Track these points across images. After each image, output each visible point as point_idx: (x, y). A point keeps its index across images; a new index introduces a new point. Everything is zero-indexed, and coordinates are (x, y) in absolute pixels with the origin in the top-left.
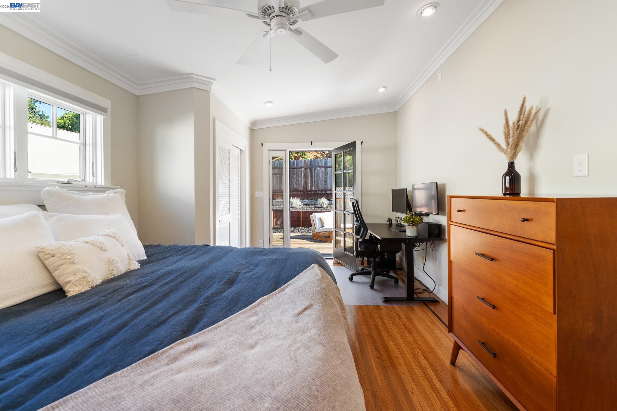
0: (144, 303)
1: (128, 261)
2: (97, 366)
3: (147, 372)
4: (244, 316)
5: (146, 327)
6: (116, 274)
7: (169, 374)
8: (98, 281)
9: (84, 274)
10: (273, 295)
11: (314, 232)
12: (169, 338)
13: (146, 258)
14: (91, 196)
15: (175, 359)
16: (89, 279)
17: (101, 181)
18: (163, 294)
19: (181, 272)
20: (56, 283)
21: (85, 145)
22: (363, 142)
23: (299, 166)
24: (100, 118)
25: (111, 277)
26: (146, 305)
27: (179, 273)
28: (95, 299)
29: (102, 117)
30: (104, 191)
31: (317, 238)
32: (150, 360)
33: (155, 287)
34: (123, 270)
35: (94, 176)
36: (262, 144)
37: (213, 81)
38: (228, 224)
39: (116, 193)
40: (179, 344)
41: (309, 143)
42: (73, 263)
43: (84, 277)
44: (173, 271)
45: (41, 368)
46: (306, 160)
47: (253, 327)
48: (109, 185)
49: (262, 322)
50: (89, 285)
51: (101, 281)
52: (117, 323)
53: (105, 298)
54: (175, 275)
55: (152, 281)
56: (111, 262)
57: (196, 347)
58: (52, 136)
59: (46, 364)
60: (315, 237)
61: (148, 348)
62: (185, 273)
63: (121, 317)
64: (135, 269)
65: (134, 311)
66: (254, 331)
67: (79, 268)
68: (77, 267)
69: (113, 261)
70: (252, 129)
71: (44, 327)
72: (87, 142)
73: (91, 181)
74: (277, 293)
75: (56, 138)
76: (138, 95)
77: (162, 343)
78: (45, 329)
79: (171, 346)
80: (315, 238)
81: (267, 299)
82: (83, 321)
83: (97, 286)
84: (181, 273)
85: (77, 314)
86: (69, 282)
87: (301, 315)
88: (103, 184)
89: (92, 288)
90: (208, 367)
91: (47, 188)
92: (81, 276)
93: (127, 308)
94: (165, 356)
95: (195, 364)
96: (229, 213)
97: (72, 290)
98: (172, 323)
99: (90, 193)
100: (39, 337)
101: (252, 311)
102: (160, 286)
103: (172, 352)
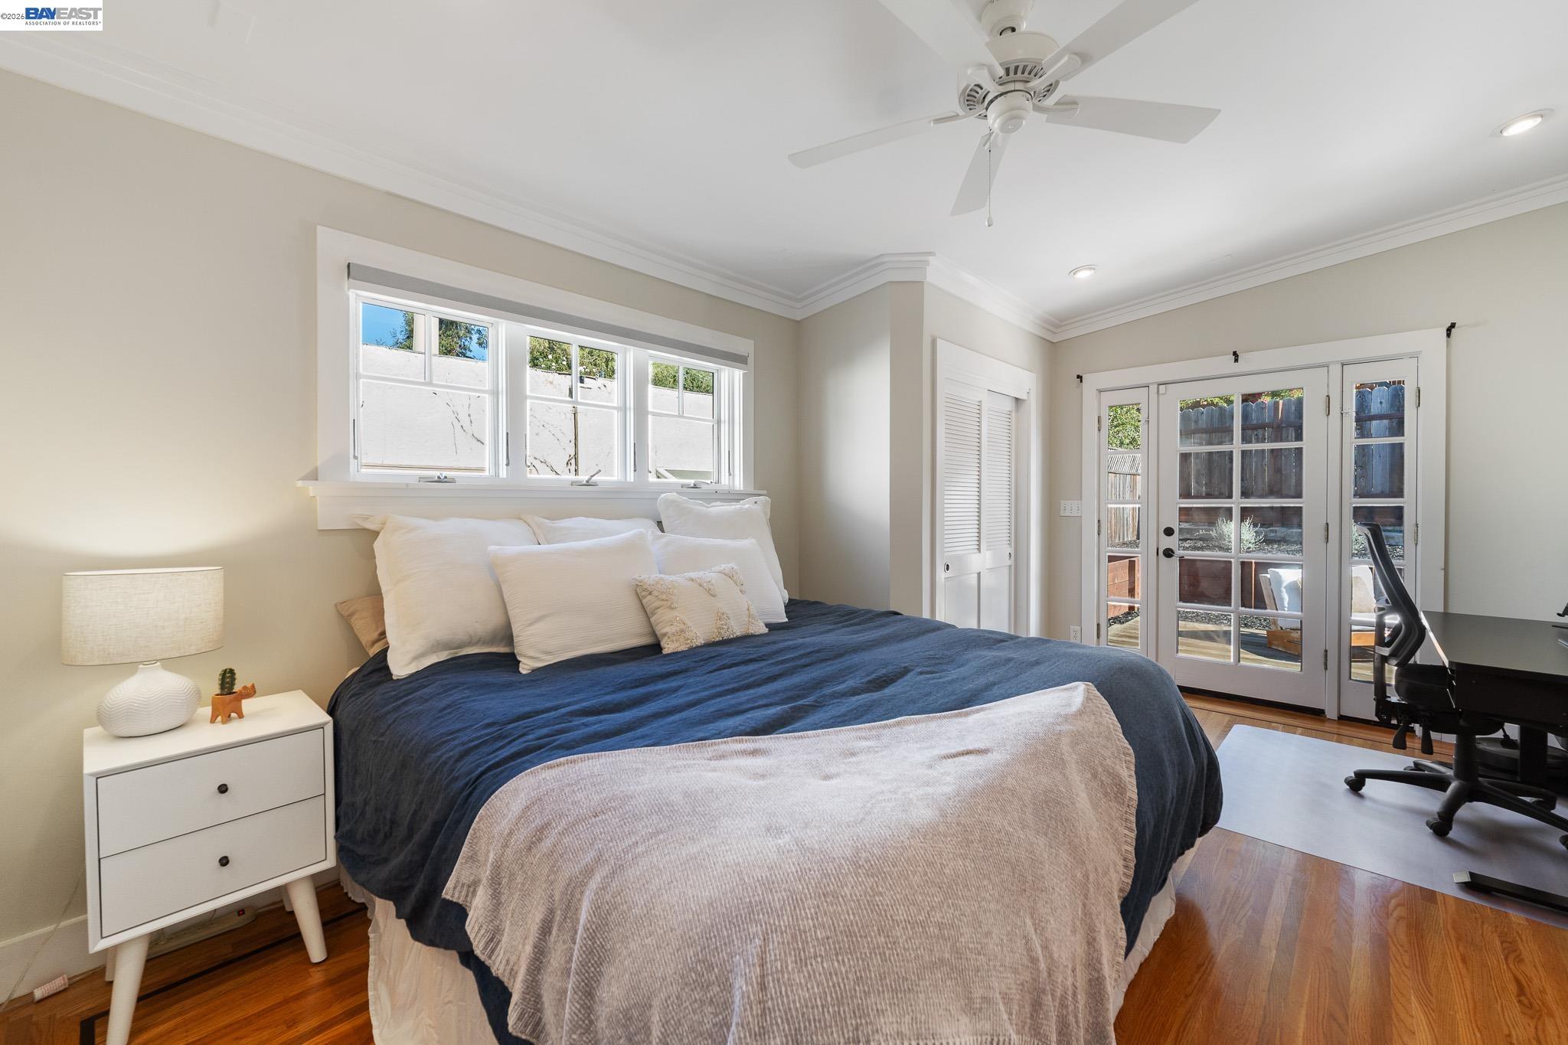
0: (736, 682)
1: (747, 619)
2: (643, 737)
3: (683, 759)
4: (854, 734)
5: (717, 711)
6: (726, 635)
7: (702, 768)
8: (700, 641)
9: (682, 627)
10: (934, 717)
11: (1273, 628)
12: (729, 731)
13: (787, 620)
14: (719, 508)
15: (722, 757)
16: (688, 634)
17: (739, 484)
18: (767, 676)
19: (813, 650)
20: (654, 634)
21: (719, 422)
22: (1453, 325)
23: (1255, 422)
24: (738, 374)
25: (717, 639)
26: (736, 685)
27: (809, 650)
28: (684, 663)
29: (742, 372)
30: (738, 500)
31: (1284, 647)
32: (693, 748)
33: (763, 664)
34: (738, 631)
35: (730, 475)
36: (1079, 377)
37: (931, 258)
38: (976, 575)
39: (756, 503)
40: (737, 741)
41: (1228, 356)
42: (671, 608)
43: (682, 631)
44: (801, 645)
45: (601, 722)
46: (1281, 402)
47: (853, 754)
48: (751, 490)
49: (876, 752)
50: (687, 644)
51: (703, 642)
52: (692, 697)
53: (696, 664)
54: (802, 652)
55: (764, 655)
56: (720, 616)
57: (754, 753)
58: (677, 414)
59: (605, 720)
60: (1275, 643)
61: (701, 735)
62: (818, 651)
63: (699, 692)
64: (757, 634)
65: (718, 689)
66: (853, 759)
67: (677, 617)
68: (675, 613)
69: (723, 614)
70: (1053, 343)
71: (621, 683)
72: (722, 419)
73: (727, 483)
74: (945, 717)
75: (683, 417)
76: (799, 319)
77: (719, 734)
78: (622, 685)
79: (725, 739)
80: (1278, 646)
81: (917, 722)
82: (661, 686)
83: (697, 647)
84: (812, 652)
85: (658, 676)
86: (665, 635)
87: (950, 760)
88: (742, 489)
89: (691, 649)
90: (750, 778)
91: (663, 495)
92: (678, 629)
93: (713, 683)
94: (712, 748)
95: (738, 769)
96: (976, 551)
97: (668, 647)
98: (749, 716)
99: (719, 503)
100: (614, 692)
101: (874, 732)
102: (769, 665)
103: (723, 747)
